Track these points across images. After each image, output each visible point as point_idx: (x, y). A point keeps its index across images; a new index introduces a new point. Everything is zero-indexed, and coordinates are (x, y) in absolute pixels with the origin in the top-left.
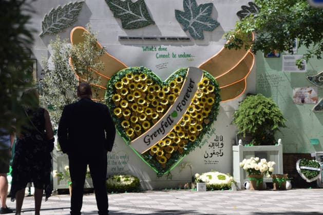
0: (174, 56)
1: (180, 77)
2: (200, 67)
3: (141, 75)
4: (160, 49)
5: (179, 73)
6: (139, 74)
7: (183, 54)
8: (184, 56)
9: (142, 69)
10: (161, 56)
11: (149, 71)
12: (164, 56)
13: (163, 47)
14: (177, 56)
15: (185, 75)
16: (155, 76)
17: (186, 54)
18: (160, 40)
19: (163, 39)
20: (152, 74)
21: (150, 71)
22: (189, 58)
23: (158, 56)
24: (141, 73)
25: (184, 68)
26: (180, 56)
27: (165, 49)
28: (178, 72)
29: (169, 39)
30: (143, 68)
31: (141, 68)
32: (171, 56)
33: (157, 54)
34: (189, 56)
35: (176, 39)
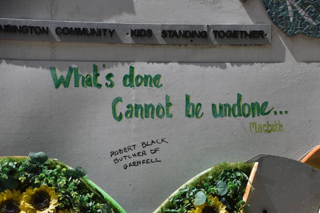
0: (193, 110)
1: (213, 201)
2: (311, 160)
3: (31, 191)
4: (130, 79)
5: (213, 183)
6: (22, 187)
7: (233, 101)
8: (238, 109)
9: (36, 167)
10: (135, 110)
11: (67, 174)
12: (146, 111)
13: (142, 68)
14: (206, 109)
15: (238, 193)
16: (98, 198)
17: (247, 100)
18: (128, 39)
19: (142, 34)
20: (82, 188)
21: (78, 174)
22: (260, 120)
23: (121, 108)
24: (29, 184)
25: (232, 164)
26: (220, 110)
27: (154, 81)
28: (203, 179)
29: (171, 34)
30: (42, 160)
31: (34, 160)
32: (178, 109)
33: (118, 100)
34: (259, 109)
35: (203, 35)
